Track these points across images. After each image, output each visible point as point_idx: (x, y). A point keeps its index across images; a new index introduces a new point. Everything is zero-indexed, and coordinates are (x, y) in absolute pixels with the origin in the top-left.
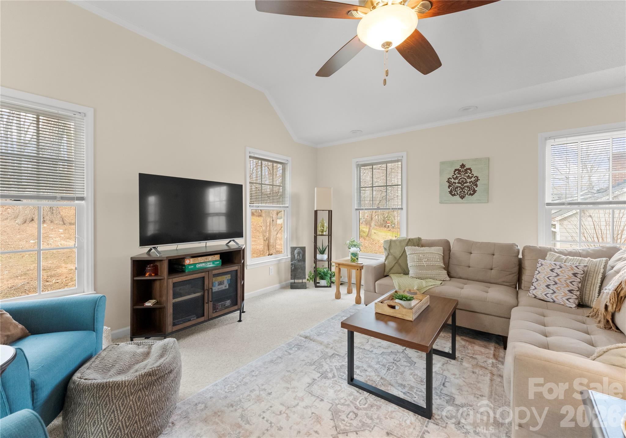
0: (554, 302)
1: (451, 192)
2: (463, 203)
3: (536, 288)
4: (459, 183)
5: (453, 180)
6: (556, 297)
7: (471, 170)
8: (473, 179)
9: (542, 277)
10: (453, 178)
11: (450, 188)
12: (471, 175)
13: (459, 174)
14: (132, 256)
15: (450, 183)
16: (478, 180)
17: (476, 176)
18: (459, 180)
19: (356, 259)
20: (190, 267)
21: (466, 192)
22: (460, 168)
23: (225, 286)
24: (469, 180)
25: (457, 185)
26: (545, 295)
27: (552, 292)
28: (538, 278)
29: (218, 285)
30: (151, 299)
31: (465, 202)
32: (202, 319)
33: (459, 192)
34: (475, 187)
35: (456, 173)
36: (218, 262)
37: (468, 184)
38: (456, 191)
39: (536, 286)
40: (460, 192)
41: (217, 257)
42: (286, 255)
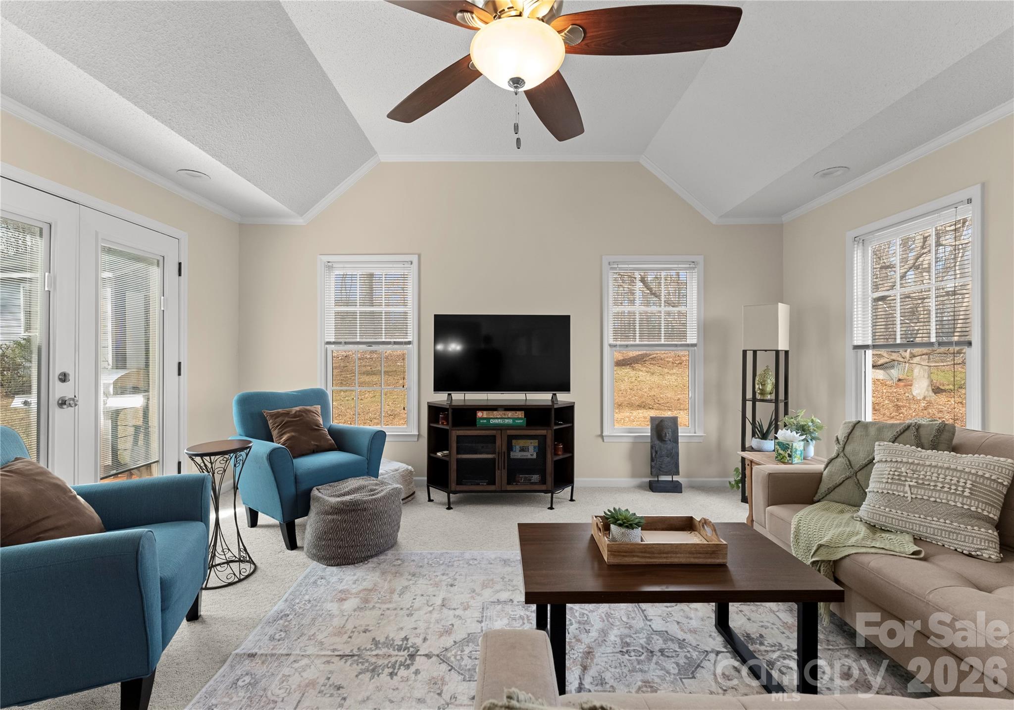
14: (429, 401)
19: (787, 455)
20: (481, 421)
23: (531, 455)
29: (520, 451)
30: (448, 450)
32: (492, 488)
36: (521, 421)
41: (520, 414)
42: (693, 431)
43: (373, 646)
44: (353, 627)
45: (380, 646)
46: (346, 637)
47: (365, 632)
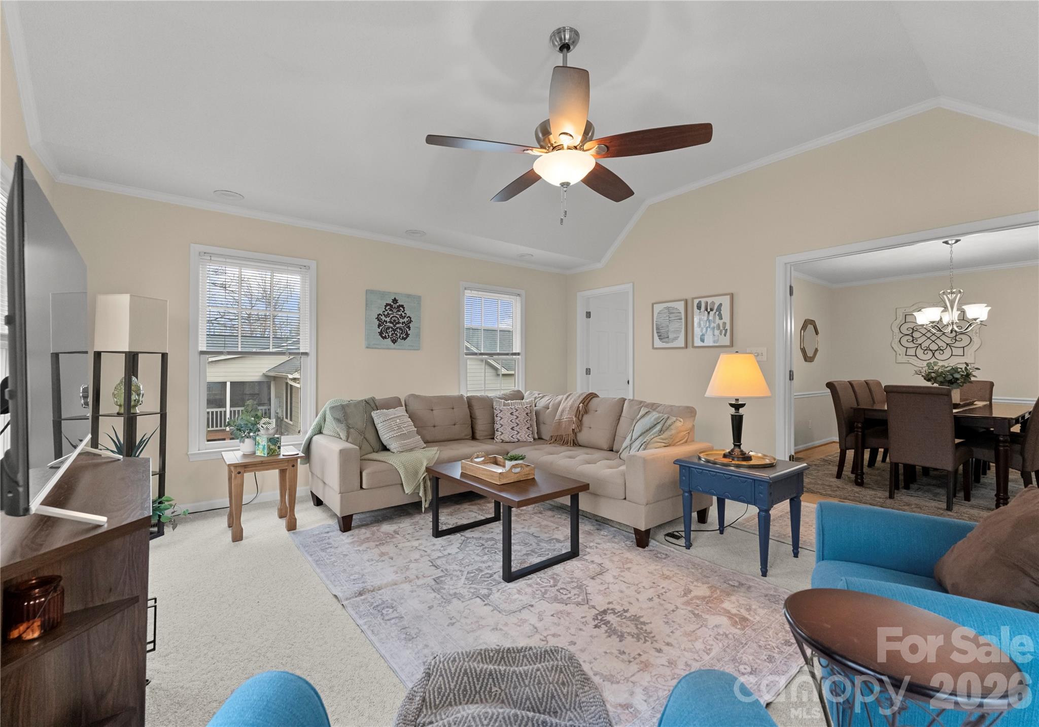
0: (519, 441)
1: (381, 333)
2: (394, 349)
3: (502, 433)
4: (390, 322)
5: (383, 318)
6: (520, 436)
7: (404, 308)
8: (406, 320)
9: (505, 421)
10: (384, 315)
11: (381, 328)
12: (403, 315)
13: (391, 310)
15: (380, 321)
16: (410, 321)
17: (409, 317)
18: (391, 318)
21: (399, 335)
22: (392, 304)
24: (401, 321)
25: (388, 324)
26: (512, 437)
27: (516, 432)
28: (502, 423)
31: (397, 347)
33: (390, 334)
34: (408, 329)
35: (387, 308)
37: (401, 325)
38: (387, 333)
39: (502, 431)
40: (392, 334)
43: (625, 636)
44: (631, 664)
45: (619, 634)
46: (644, 658)
47: (624, 653)
